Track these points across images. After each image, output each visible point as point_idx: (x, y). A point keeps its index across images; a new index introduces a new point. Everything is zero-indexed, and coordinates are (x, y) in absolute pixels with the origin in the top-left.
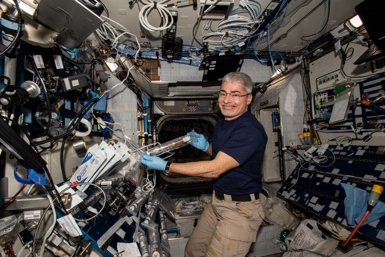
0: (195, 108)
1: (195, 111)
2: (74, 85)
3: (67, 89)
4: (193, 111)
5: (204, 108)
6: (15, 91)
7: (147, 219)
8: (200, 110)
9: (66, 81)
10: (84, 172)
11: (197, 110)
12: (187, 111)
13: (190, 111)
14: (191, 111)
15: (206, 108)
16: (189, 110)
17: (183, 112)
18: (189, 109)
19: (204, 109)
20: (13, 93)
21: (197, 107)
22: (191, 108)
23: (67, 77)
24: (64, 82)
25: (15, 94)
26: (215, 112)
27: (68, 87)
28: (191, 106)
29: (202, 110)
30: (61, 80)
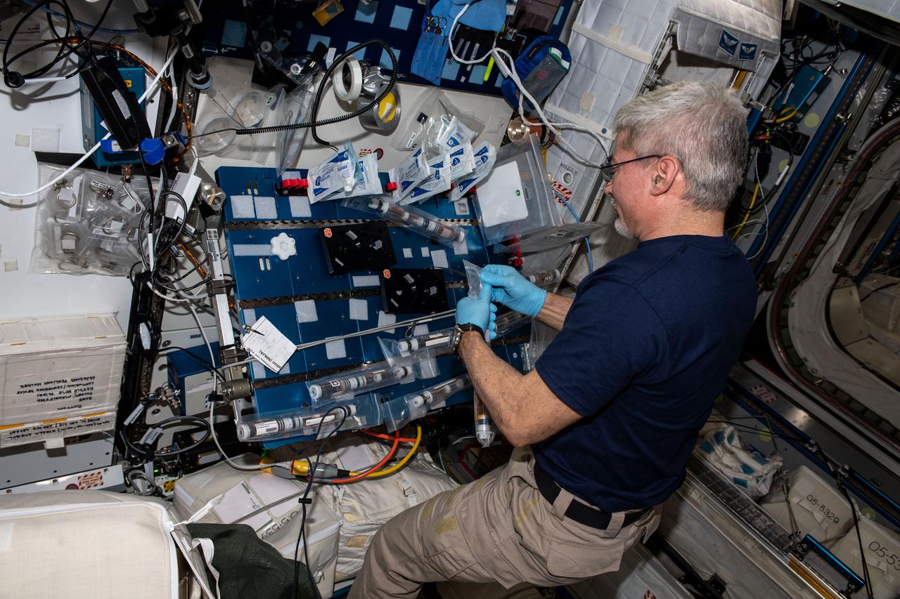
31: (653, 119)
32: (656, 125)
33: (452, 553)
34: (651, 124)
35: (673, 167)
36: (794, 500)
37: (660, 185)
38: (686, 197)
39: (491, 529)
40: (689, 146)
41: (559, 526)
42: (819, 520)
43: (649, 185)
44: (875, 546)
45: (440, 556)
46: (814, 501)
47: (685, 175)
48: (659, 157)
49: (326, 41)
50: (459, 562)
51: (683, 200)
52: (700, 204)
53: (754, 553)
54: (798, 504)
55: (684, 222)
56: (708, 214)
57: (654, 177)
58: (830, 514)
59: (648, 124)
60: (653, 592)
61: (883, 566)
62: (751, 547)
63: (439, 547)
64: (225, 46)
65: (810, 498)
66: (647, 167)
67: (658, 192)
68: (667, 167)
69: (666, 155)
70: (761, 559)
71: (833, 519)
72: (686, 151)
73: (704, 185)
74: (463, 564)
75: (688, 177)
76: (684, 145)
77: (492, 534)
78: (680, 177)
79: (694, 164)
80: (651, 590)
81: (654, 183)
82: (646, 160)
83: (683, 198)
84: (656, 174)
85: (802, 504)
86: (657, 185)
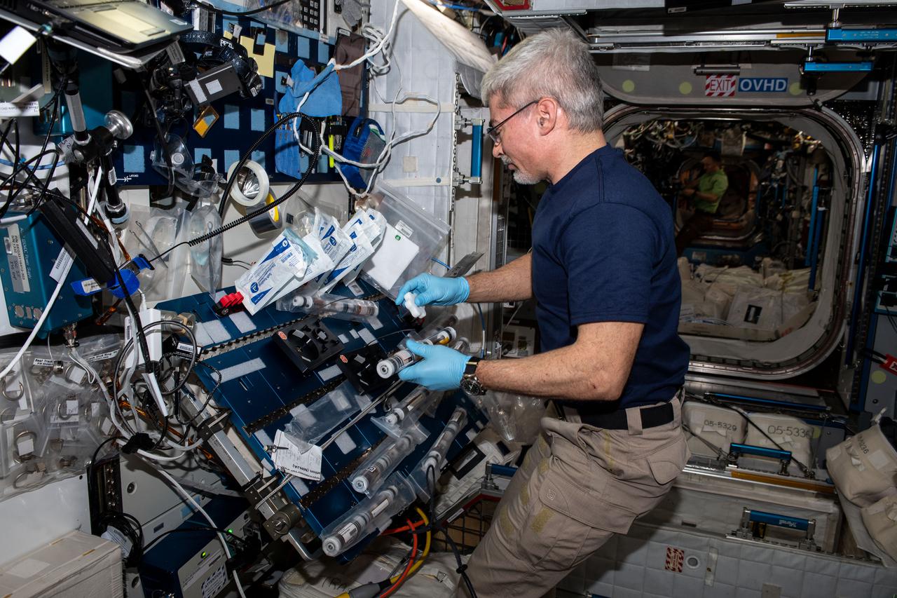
0: (733, 84)
1: (732, 95)
2: (211, 92)
3: (200, 102)
4: (721, 94)
5: (769, 81)
6: (90, 137)
7: (396, 414)
8: (753, 89)
9: (195, 85)
10: (265, 277)
11: (740, 90)
12: (695, 93)
13: (710, 94)
14: (716, 94)
15: (781, 85)
16: (708, 91)
17: (682, 96)
18: (708, 86)
19: (769, 88)
20: (87, 142)
21: (741, 80)
22: (716, 83)
23: (194, 79)
24: (189, 87)
25: (90, 142)
26: (817, 100)
27: (201, 98)
28: (713, 77)
29: (761, 89)
30: (185, 85)
31: (518, 74)
32: (524, 77)
33: (565, 537)
34: (519, 77)
35: (551, 106)
36: (698, 431)
37: (546, 124)
38: (571, 127)
39: (587, 490)
40: (557, 85)
41: (642, 441)
42: (724, 434)
43: (537, 129)
44: (772, 429)
45: (554, 549)
46: (711, 423)
47: (563, 108)
48: (537, 102)
49: (208, 152)
50: (575, 541)
51: (569, 131)
52: (585, 129)
53: (703, 484)
54: (702, 431)
55: (581, 147)
56: (593, 134)
57: (539, 121)
58: (728, 426)
59: (516, 79)
60: (672, 547)
61: (788, 439)
62: (698, 481)
63: (548, 542)
64: (128, 174)
65: (707, 423)
66: (529, 115)
67: (547, 131)
68: (546, 107)
69: (541, 98)
70: (711, 485)
71: (731, 428)
72: (557, 89)
73: (581, 112)
74: (579, 539)
75: (566, 110)
76: (553, 86)
77: (590, 493)
78: (560, 111)
79: (567, 97)
80: (671, 546)
81: (540, 125)
82: (525, 109)
83: (569, 129)
84: (539, 117)
85: (705, 430)
86: (544, 125)
